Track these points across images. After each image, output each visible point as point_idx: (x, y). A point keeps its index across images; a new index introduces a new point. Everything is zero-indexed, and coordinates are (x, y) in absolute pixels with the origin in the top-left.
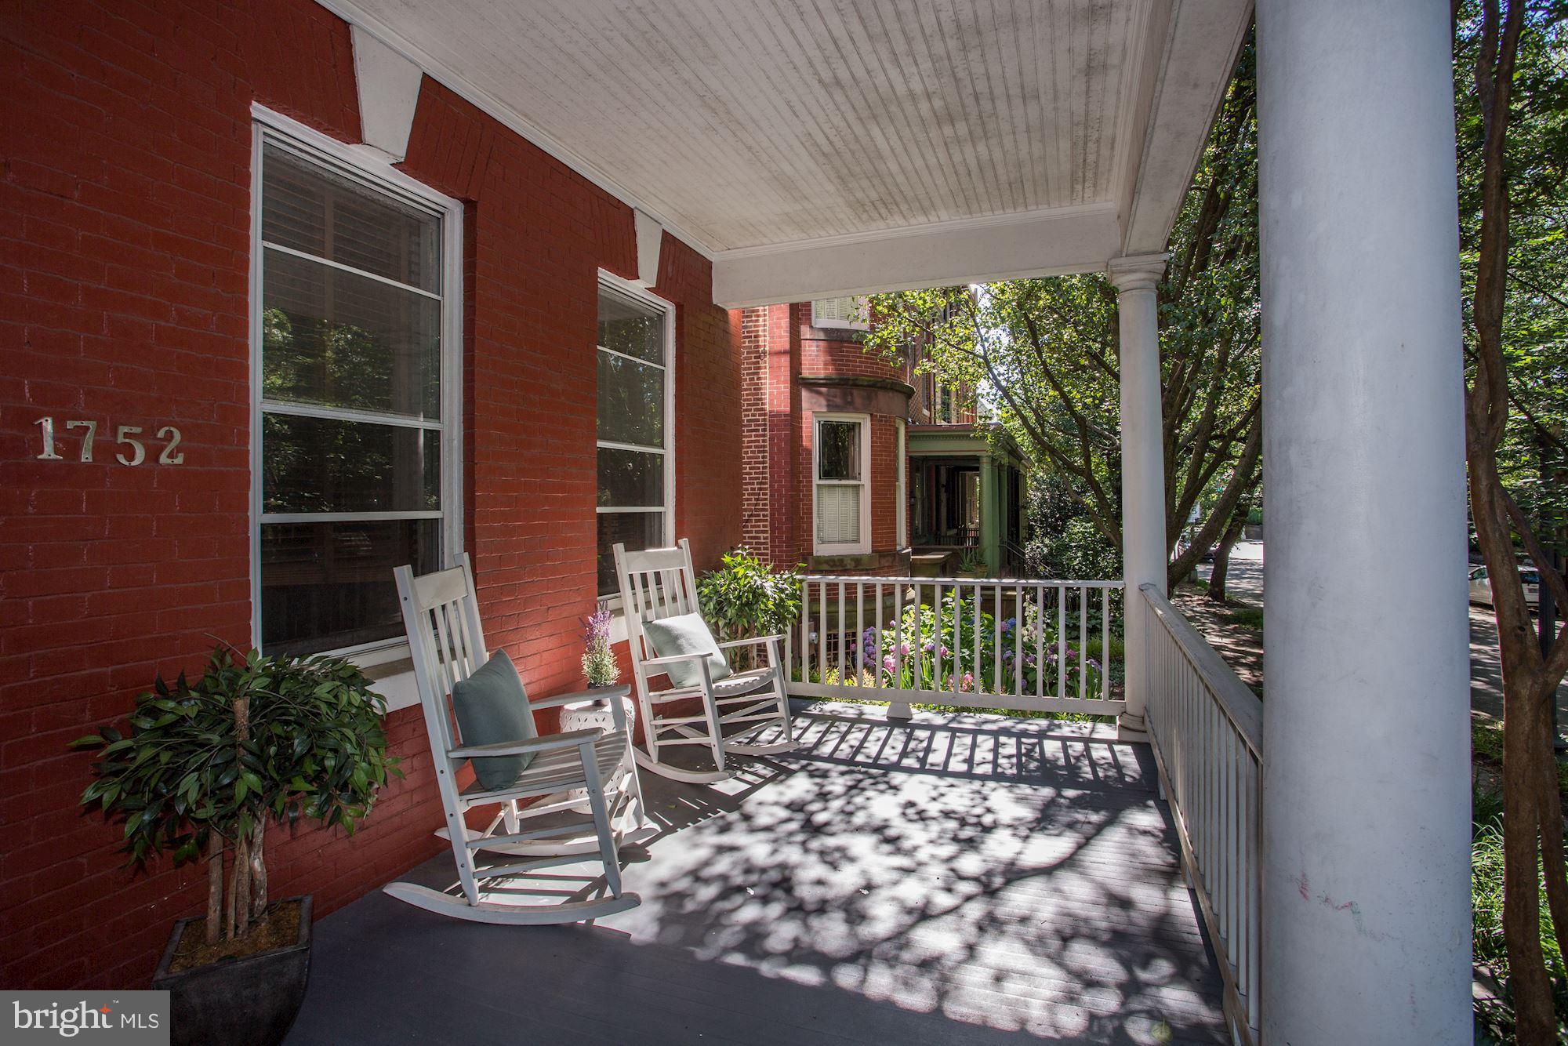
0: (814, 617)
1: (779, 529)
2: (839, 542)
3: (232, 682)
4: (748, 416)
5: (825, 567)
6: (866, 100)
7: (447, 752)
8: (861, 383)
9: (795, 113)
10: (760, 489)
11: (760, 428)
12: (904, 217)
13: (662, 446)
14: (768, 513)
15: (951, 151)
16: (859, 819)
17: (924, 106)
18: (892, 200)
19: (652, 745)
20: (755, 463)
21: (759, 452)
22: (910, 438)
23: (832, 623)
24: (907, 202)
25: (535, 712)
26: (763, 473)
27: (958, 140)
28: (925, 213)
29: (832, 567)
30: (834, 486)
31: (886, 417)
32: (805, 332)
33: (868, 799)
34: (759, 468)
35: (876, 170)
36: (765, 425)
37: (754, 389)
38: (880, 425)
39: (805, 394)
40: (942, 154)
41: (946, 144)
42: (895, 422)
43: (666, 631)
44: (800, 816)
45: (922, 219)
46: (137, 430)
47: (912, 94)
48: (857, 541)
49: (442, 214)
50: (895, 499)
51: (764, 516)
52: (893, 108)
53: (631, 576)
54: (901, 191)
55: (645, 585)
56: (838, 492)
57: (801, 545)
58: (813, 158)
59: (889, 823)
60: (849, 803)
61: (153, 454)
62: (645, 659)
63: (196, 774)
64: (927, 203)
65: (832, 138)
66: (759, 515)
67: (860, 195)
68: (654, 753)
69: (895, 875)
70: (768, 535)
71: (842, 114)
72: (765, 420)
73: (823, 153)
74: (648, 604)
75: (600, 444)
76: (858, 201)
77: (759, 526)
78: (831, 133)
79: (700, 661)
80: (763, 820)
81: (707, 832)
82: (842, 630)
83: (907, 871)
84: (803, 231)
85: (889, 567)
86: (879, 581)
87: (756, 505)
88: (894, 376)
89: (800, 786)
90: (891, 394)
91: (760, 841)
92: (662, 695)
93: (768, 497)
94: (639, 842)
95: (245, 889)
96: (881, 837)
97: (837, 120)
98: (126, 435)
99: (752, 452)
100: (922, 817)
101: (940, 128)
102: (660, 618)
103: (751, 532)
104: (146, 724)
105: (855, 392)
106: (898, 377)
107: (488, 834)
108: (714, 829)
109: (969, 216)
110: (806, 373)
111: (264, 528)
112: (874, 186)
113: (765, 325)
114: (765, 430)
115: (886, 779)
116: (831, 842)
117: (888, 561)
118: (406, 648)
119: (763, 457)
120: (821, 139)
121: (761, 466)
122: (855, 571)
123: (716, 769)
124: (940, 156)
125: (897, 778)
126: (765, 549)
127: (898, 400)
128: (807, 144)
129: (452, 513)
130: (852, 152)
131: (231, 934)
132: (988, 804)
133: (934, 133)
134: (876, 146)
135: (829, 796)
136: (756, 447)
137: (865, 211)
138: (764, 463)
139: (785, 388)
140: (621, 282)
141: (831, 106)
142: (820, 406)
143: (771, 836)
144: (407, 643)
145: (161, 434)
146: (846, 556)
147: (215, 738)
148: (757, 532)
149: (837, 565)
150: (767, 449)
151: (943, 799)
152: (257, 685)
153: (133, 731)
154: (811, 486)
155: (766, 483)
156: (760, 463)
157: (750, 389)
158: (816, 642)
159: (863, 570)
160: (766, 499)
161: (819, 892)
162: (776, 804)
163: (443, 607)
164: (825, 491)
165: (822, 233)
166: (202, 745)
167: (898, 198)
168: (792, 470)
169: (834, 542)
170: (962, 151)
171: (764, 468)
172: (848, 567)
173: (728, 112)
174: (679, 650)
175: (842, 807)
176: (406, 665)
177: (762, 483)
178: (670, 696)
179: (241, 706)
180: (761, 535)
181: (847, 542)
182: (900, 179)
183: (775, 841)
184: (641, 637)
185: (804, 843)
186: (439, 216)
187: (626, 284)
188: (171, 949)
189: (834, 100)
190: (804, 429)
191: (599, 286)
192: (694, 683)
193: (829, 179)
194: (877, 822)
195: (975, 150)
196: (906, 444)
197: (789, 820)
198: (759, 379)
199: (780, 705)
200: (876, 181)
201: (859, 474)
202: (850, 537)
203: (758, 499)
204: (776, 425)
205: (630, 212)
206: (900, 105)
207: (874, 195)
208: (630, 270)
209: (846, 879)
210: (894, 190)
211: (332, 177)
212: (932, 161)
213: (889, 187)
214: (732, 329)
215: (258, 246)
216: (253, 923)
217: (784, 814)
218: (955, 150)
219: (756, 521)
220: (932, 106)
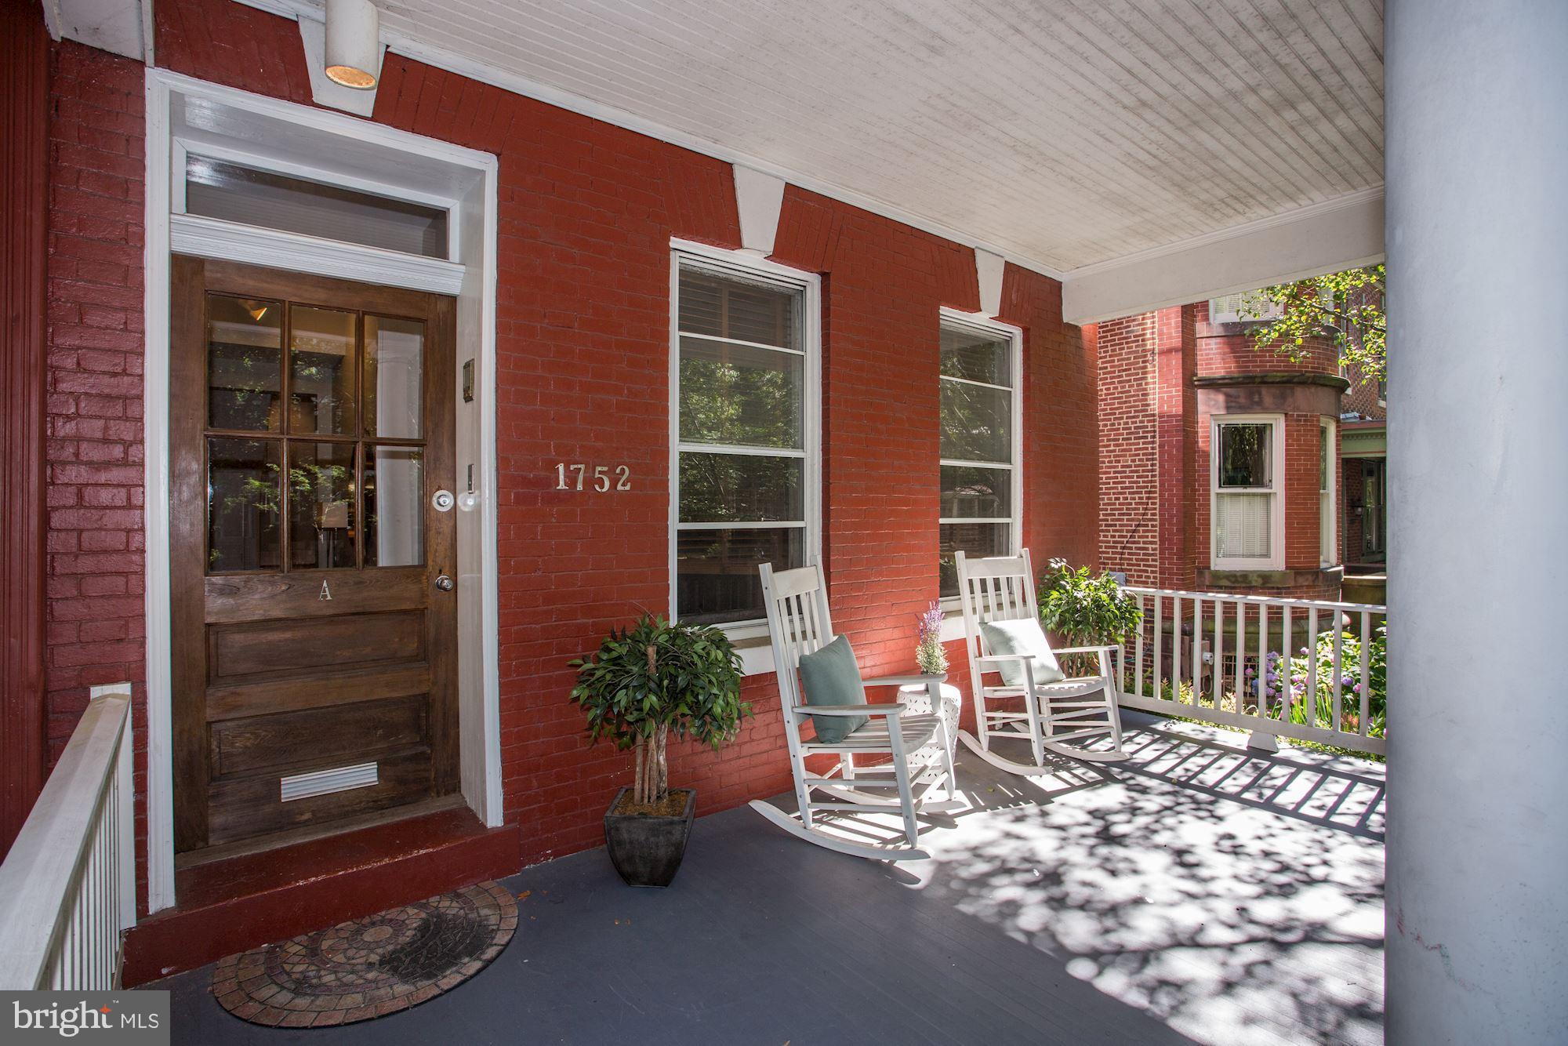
0: (1208, 635)
1: (1170, 541)
2: (1243, 556)
3: (648, 635)
4: (1136, 422)
5: (1225, 583)
6: (1180, 111)
7: (793, 708)
8: (1270, 380)
9: (1107, 139)
10: (1148, 498)
11: (1149, 435)
12: (1267, 208)
13: (1009, 461)
14: (1157, 523)
15: (1302, 133)
16: (1162, 838)
17: (1251, 101)
18: (1244, 194)
19: (984, 733)
20: (1143, 471)
21: (1147, 460)
22: (1343, 436)
23: (1229, 643)
24: (1264, 192)
25: (866, 688)
26: (1151, 482)
27: (1307, 121)
28: (1291, 198)
29: (1233, 583)
30: (1239, 495)
31: (1306, 416)
32: (1201, 329)
33: (1181, 822)
34: (1147, 476)
35: (1214, 169)
36: (1155, 431)
37: (1142, 395)
38: (1298, 426)
39: (1201, 395)
40: (1291, 139)
41: (1293, 128)
42: (1318, 421)
43: (999, 632)
44: (1100, 823)
45: (1290, 205)
46: (605, 469)
47: (1234, 95)
48: (1267, 555)
49: (805, 287)
50: (1318, 509)
51: (1153, 526)
52: (1215, 111)
53: (971, 581)
54: (1253, 184)
55: (984, 590)
56: (1244, 500)
57: (1196, 558)
58: (1141, 174)
59: (1193, 850)
60: (1157, 822)
61: (614, 485)
62: (980, 655)
63: (624, 691)
64: (1290, 189)
65: (1154, 151)
66: (1147, 525)
67: (1204, 196)
68: (985, 742)
69: (1177, 897)
70: (1157, 546)
71: (1158, 129)
72: (1154, 426)
73: (1149, 167)
74: (986, 608)
75: (943, 462)
76: (1204, 202)
77: (1147, 537)
78: (1153, 149)
79: (1023, 663)
80: (1058, 818)
81: (1001, 818)
82: (1240, 653)
83: (1192, 896)
84: (1151, 240)
85: (1308, 587)
86: (1288, 602)
87: (1144, 514)
88: (1318, 368)
89: (1112, 796)
90: (1313, 389)
91: (1049, 837)
92: (996, 691)
93: (1157, 506)
94: (950, 812)
95: (655, 774)
96: (1178, 860)
97: (1154, 135)
98: (600, 472)
99: (1140, 460)
100: (1236, 851)
101: (1279, 115)
102: (997, 620)
103: (1139, 543)
104: (605, 657)
105: (1264, 390)
106: (1324, 369)
107: (827, 776)
108: (1010, 817)
109: (1353, 191)
110: (1202, 372)
111: (681, 533)
112: (1218, 185)
113: (1153, 328)
114: (1154, 437)
115: (1210, 807)
116: (1119, 852)
117: (1307, 580)
118: (766, 628)
119: (1152, 465)
120: (1143, 156)
121: (1150, 474)
122: (1261, 588)
123: (1035, 764)
124: (1290, 140)
125: (1226, 807)
126: (1153, 560)
127: (1323, 398)
128: (1129, 163)
129: (813, 522)
130: (1182, 160)
131: (646, 800)
132: (1327, 856)
133: (1273, 121)
134: (1207, 149)
135: (1138, 812)
136: (1144, 454)
137: (1216, 210)
138: (1152, 471)
139: (1176, 393)
140: (965, 316)
141: (1144, 125)
142: (1218, 408)
143: (1062, 834)
144: (767, 624)
145: (618, 471)
146: (1251, 572)
147: (635, 669)
148: (1144, 543)
149: (1239, 582)
150: (1157, 456)
151: (1271, 840)
152: (662, 639)
153: (598, 660)
154: (1209, 495)
155: (1155, 492)
156: (1148, 471)
157: (1138, 395)
158: (1210, 663)
159: (1273, 588)
160: (1155, 509)
161: (1086, 892)
162: (1081, 808)
163: (798, 597)
164: (1227, 500)
165: (1173, 238)
166: (628, 673)
167: (1250, 189)
168: (1184, 477)
169: (1234, 556)
170: (1316, 130)
171: (1152, 476)
172: (1254, 584)
173: (1041, 154)
174: (1011, 650)
175: (1149, 824)
176: (766, 641)
177: (1150, 492)
178: (1002, 693)
179: (651, 651)
180: (1150, 546)
181: (1253, 556)
182: (1248, 172)
183: (1064, 839)
184: (978, 638)
185: (1093, 847)
186: (802, 289)
187: (969, 317)
188: (616, 802)
189: (1145, 120)
190: (1200, 434)
191: (941, 321)
192: (1019, 685)
193: (1164, 188)
194: (1179, 844)
195: (1334, 125)
196: (1337, 445)
197: (1087, 824)
198: (1146, 384)
199: (1111, 715)
200: (1218, 180)
201: (1271, 481)
202: (1258, 550)
203: (1146, 509)
204: (1167, 431)
205: (971, 253)
206: (1220, 105)
207: (1221, 194)
208: (972, 304)
209: (1119, 889)
210: (1243, 184)
211: (724, 276)
212: (1282, 148)
213: (1237, 183)
214: (1086, 344)
215: (675, 334)
216: (659, 798)
217: (1086, 818)
218: (1306, 131)
219: (1144, 531)
220: (1261, 97)
